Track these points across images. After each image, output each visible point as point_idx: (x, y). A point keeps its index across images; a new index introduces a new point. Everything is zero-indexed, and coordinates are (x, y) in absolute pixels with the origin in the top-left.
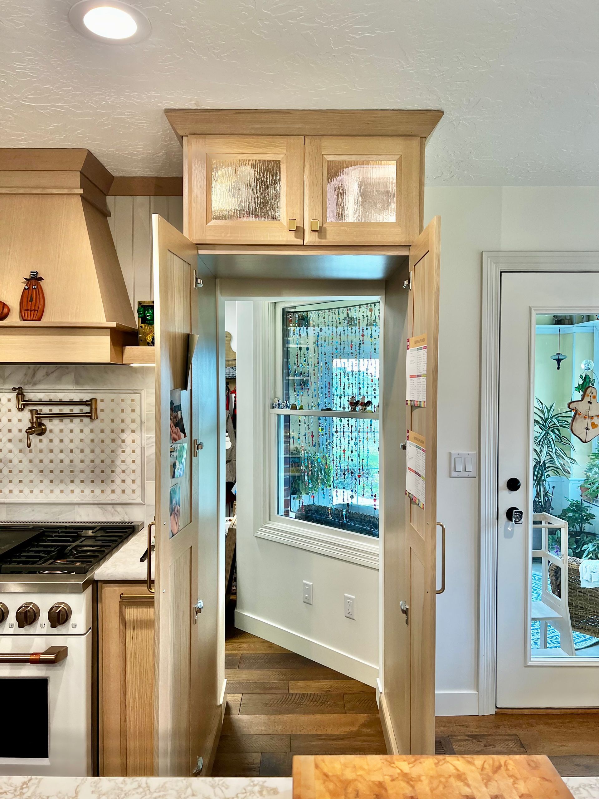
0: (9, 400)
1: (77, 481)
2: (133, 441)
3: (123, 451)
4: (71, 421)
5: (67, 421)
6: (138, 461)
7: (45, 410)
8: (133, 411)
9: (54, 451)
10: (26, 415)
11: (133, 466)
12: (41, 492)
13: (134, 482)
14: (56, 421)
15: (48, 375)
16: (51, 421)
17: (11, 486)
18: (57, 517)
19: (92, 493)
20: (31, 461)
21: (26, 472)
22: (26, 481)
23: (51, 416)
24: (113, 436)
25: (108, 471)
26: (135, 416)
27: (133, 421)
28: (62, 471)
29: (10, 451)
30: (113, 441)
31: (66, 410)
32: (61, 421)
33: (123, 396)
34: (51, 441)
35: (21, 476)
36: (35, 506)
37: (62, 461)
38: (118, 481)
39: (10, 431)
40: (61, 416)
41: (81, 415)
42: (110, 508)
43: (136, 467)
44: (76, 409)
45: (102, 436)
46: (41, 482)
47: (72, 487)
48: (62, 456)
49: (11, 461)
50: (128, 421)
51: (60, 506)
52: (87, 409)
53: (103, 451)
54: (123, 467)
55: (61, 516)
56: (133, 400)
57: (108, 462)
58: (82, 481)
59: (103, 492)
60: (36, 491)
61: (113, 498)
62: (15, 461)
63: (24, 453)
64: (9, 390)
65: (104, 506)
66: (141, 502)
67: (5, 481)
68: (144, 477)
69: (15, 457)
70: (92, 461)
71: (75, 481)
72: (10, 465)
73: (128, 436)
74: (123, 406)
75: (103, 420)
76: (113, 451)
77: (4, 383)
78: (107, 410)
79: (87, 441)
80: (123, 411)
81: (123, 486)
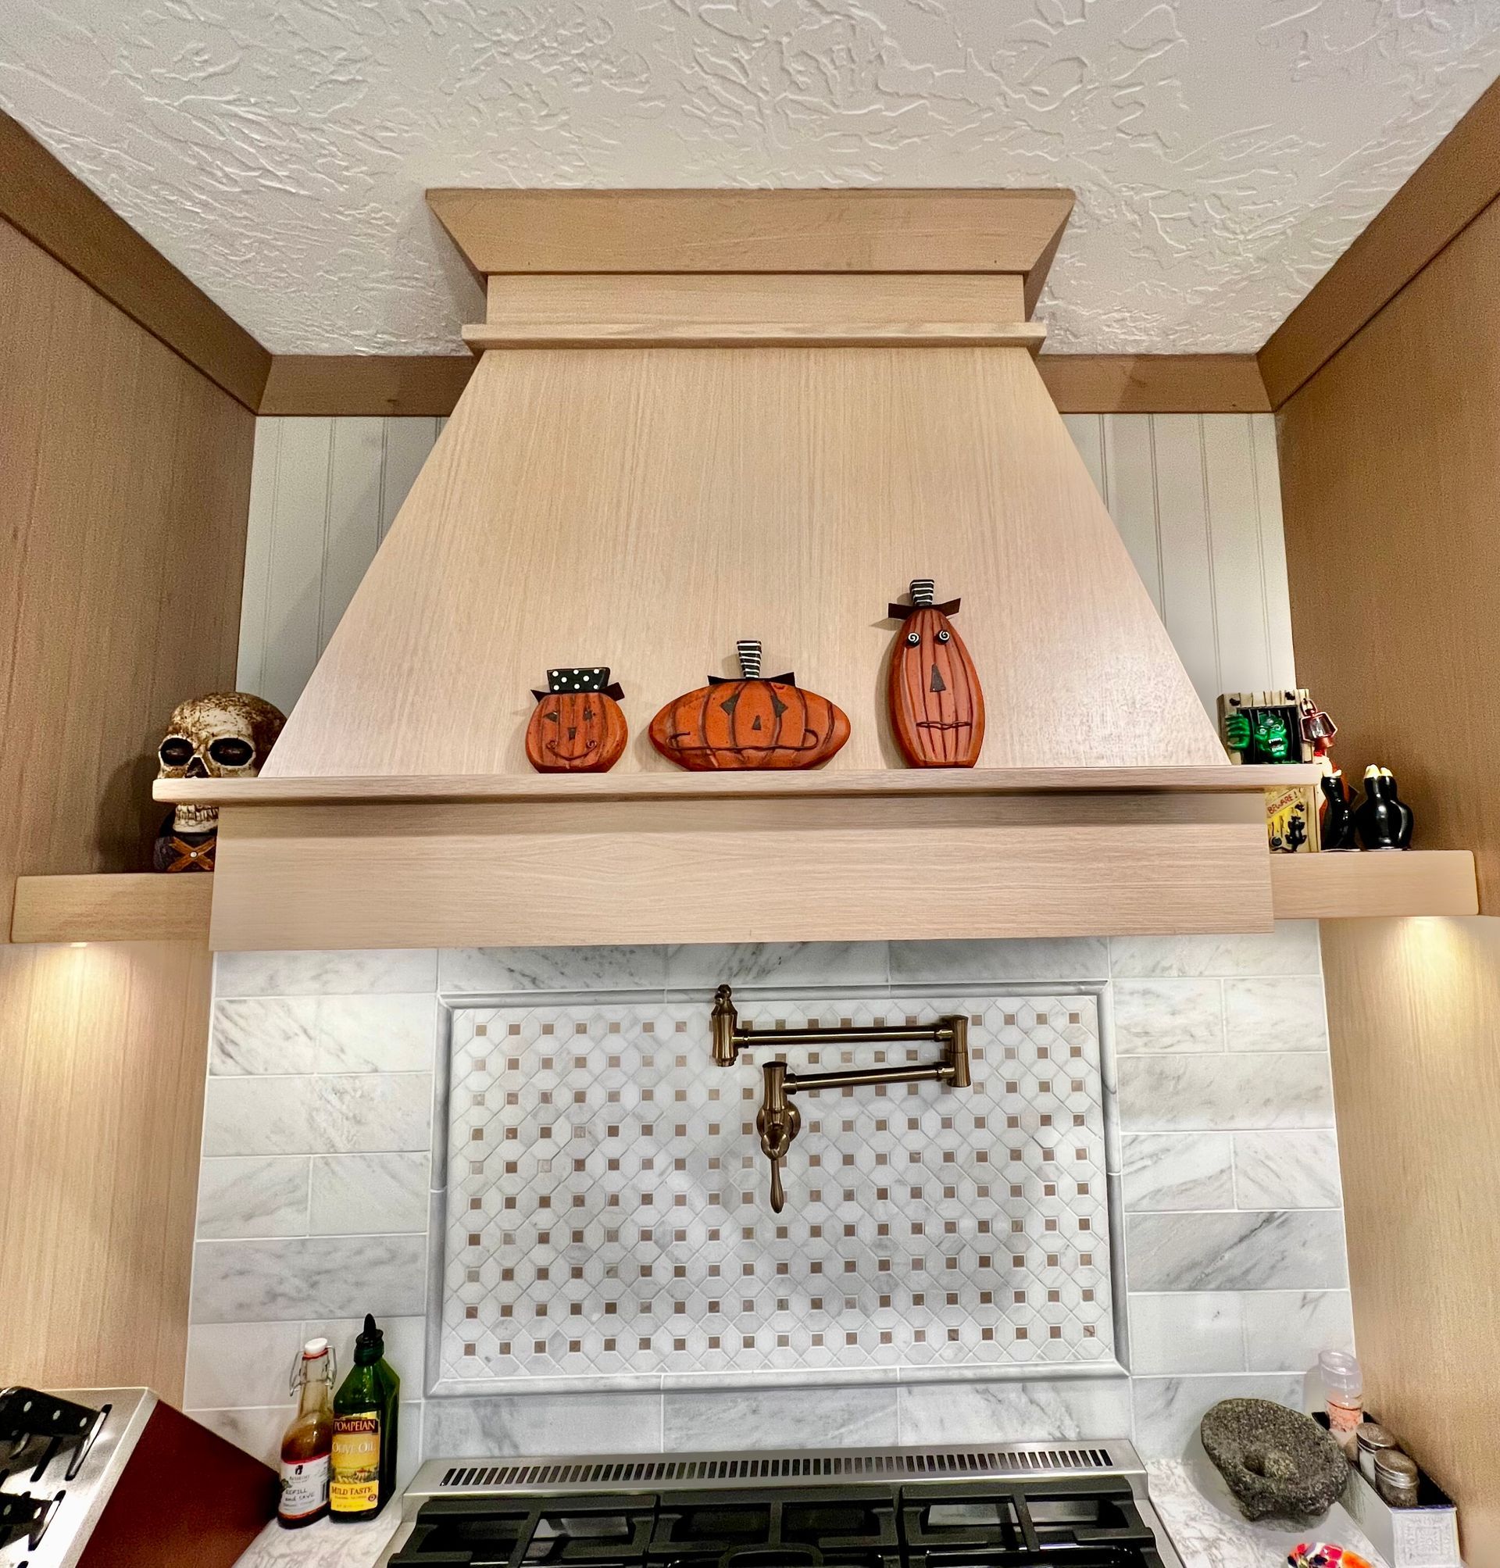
0: (680, 1027)
1: (903, 1298)
2: (1081, 1154)
3: (1050, 1190)
4: (881, 1093)
6: (1100, 1225)
7: (797, 1058)
8: (1076, 1052)
9: (824, 1196)
11: (1085, 1242)
12: (783, 1341)
13: (1088, 1295)
17: (680, 1325)
18: (837, 1433)
19: (954, 1339)
20: (748, 1233)
21: (731, 1271)
22: (731, 1304)
23: (817, 1078)
24: (1015, 1137)
25: (1002, 1260)
26: (1085, 1069)
27: (1078, 1086)
28: (850, 1266)
29: (680, 1200)
30: (1016, 1155)
31: (863, 1056)
32: (848, 1091)
33: (1042, 1004)
34: (815, 1161)
35: (714, 1287)
36: (761, 1396)
37: (850, 1230)
38: (1037, 1295)
39: (681, 1131)
40: (846, 1080)
41: (908, 1075)
42: (1012, 1392)
43: (1095, 1243)
44: (896, 1054)
45: (981, 1139)
46: (782, 1305)
47: (884, 1319)
48: (850, 1212)
49: (681, 1236)
50: (1061, 1086)
51: (844, 1392)
52: (930, 1052)
53: (984, 1192)
55: (852, 1427)
56: (1074, 1018)
57: (1001, 1226)
58: (918, 1300)
59: (987, 1334)
60: (765, 1339)
61: (1024, 1357)
62: (697, 1234)
63: (726, 1207)
64: (688, 994)
65: (993, 1387)
66: (1117, 1367)
67: (663, 1307)
68: (1126, 1275)
69: (696, 1220)
70: (951, 1227)
71: (894, 1300)
72: (680, 1250)
73: (1063, 1139)
74: (1042, 1036)
75: (982, 1085)
76: (1016, 1191)
77: (666, 973)
78: (995, 1054)
79: (933, 1157)
80: (1043, 1053)
81: (1055, 1313)
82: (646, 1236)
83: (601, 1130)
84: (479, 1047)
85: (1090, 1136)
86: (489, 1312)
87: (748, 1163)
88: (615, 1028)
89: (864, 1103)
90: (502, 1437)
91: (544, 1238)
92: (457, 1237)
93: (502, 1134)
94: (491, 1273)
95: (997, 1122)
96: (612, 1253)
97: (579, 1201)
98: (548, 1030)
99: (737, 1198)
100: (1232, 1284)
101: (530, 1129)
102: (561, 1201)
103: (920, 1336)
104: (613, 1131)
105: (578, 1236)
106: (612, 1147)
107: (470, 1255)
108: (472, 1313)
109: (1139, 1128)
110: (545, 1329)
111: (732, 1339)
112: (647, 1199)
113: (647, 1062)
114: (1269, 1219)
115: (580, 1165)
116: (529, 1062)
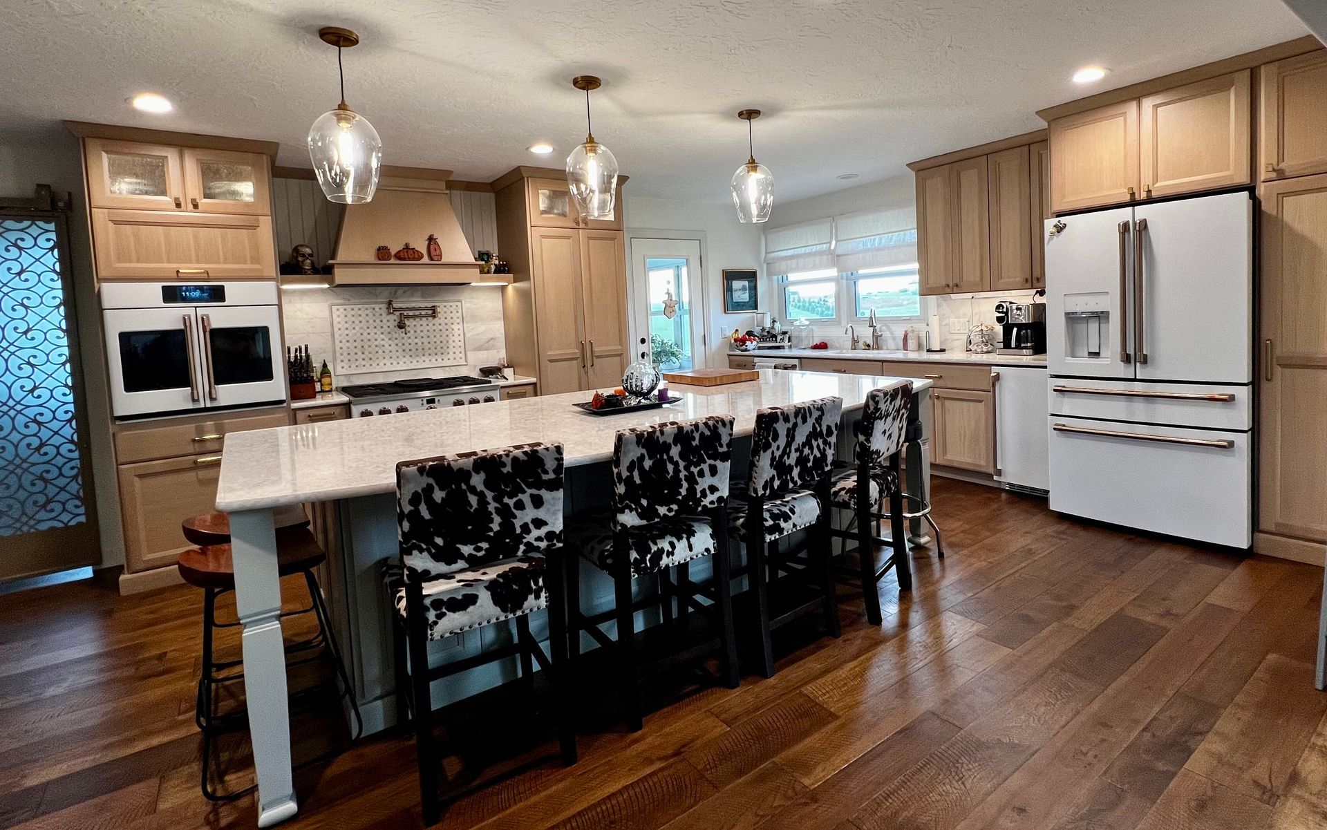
0: (380, 309)
1: (427, 355)
2: (459, 330)
3: (453, 336)
4: (421, 319)
5: (418, 319)
6: (462, 341)
7: (405, 313)
8: (457, 312)
9: (411, 338)
10: (395, 317)
11: (460, 344)
12: (405, 363)
13: (460, 353)
14: (411, 320)
15: (404, 292)
16: (408, 320)
17: (385, 361)
19: (437, 361)
20: (397, 345)
21: (394, 351)
22: (394, 357)
23: (408, 317)
24: (447, 327)
25: (445, 348)
26: (459, 315)
27: (458, 318)
28: (417, 350)
30: (447, 330)
31: (417, 313)
32: (415, 320)
33: (451, 304)
34: (409, 332)
35: (391, 354)
37: (416, 344)
38: (451, 353)
39: (382, 327)
40: (414, 317)
41: (427, 316)
42: (447, 368)
43: (462, 344)
44: (423, 313)
45: (440, 327)
46: (404, 357)
47: (424, 358)
48: (416, 341)
49: (384, 346)
50: (455, 318)
51: (417, 370)
52: (430, 312)
53: (441, 336)
54: (454, 344)
56: (457, 306)
57: (444, 342)
58: (430, 355)
59: (443, 360)
60: (401, 363)
61: (449, 363)
62: (387, 346)
63: (392, 341)
64: (382, 303)
65: (444, 368)
66: (466, 363)
67: (381, 358)
68: (467, 349)
69: (386, 343)
70: (435, 343)
72: (383, 348)
73: (455, 327)
74: (451, 309)
75: (440, 318)
76: (447, 336)
78: (442, 312)
79: (432, 331)
80: (451, 312)
81: (455, 356)
82: (376, 346)
83: (365, 328)
84: (338, 313)
85: (460, 326)
86: (346, 361)
88: (367, 309)
89: (418, 322)
90: (351, 382)
92: (338, 349)
93: (345, 329)
94: (345, 354)
95: (443, 324)
96: (370, 350)
97: (362, 341)
98: (353, 309)
99: (394, 339)
100: (486, 350)
101: (350, 328)
102: (358, 341)
103: (430, 360)
104: (368, 328)
105: (363, 347)
106: (368, 331)
107: (341, 351)
108: (342, 361)
109: (469, 325)
110: (357, 363)
111: (395, 363)
112: (376, 340)
113: (374, 315)
114: (492, 339)
115: (362, 334)
116: (349, 316)
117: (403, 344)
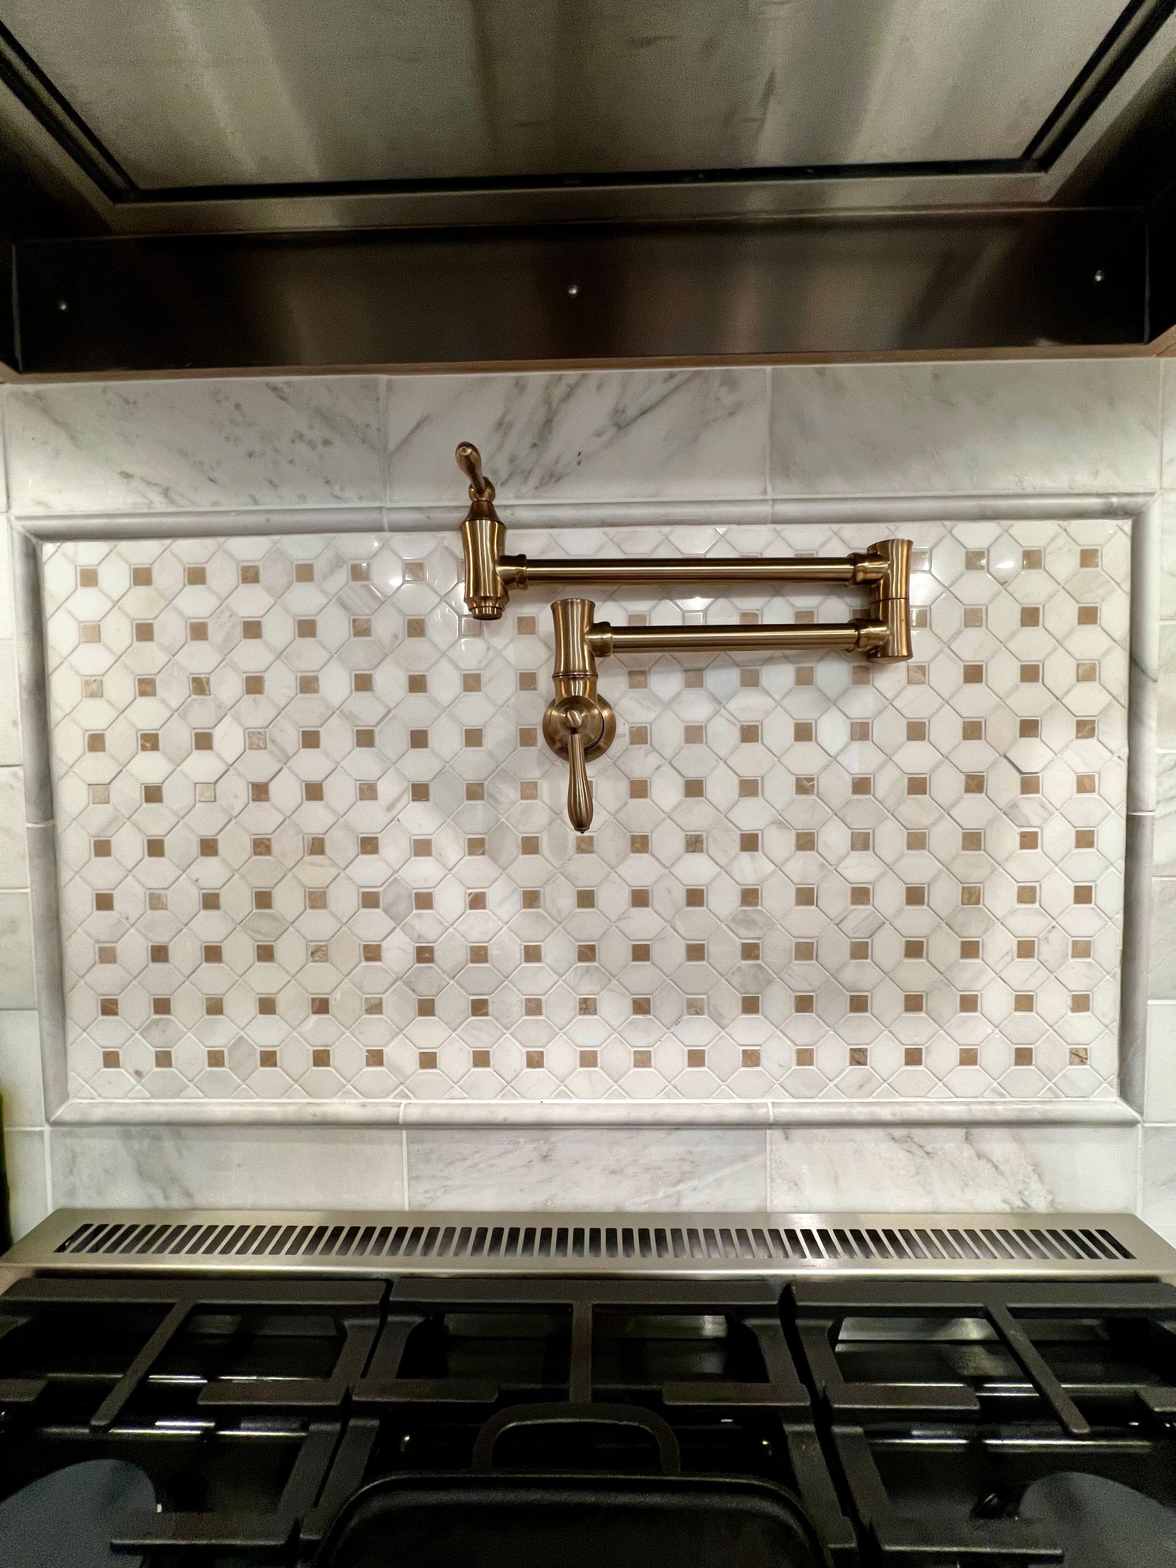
0: (414, 571)
1: (778, 1001)
2: (1085, 785)
3: (1029, 841)
4: (750, 680)
6: (1109, 896)
8: (1088, 616)
9: (654, 843)
10: (506, 649)
11: (1081, 922)
12: (588, 1059)
13: (1081, 1003)
14: (667, 681)
15: (621, 423)
16: (639, 679)
17: (427, 1033)
18: (671, 1190)
19: (859, 1063)
20: (531, 899)
21: (506, 954)
22: (507, 1002)
24: (974, 756)
25: (943, 948)
26: (1102, 645)
27: (1087, 673)
28: (696, 952)
30: (975, 784)
32: (695, 679)
33: (1032, 533)
34: (639, 789)
35: (479, 979)
36: (555, 1135)
37: (695, 897)
38: (995, 1001)
39: (419, 739)
42: (949, 1142)
43: (1098, 923)
45: (916, 758)
46: (587, 1007)
47: (749, 1031)
48: (696, 870)
49: (424, 901)
50: (1058, 672)
51: (684, 1134)
53: (917, 841)
54: (1026, 923)
55: (695, 1183)
56: (1088, 557)
57: (944, 896)
58: (804, 1004)
59: (913, 1057)
60: (560, 1056)
61: (969, 1093)
62: (450, 901)
63: (494, 860)
64: (425, 514)
65: (918, 1133)
66: (1125, 1111)
69: (448, 877)
70: (861, 895)
71: (765, 1003)
72: (425, 924)
73: (1055, 758)
74: (1031, 587)
75: (922, 669)
76: (973, 840)
77: (387, 478)
79: (835, 785)
80: (1030, 617)
81: (1025, 1028)
82: (370, 900)
83: (291, 739)
84: (87, 604)
85: (1102, 755)
86: (135, 1007)
87: (529, 791)
88: (305, 573)
89: (720, 697)
90: (169, 1181)
91: (211, 902)
92: (77, 897)
93: (133, 743)
94: (133, 951)
95: (945, 730)
96: (318, 925)
97: (262, 847)
98: (196, 576)
99: (512, 846)
101: (178, 735)
102: (234, 847)
103: (805, 1057)
104: (310, 739)
105: (263, 900)
106: (309, 765)
107: (101, 922)
108: (109, 1008)
110: (221, 1034)
111: (508, 1055)
112: (369, 845)
113: (361, 629)
115: (260, 792)
116: (169, 629)
117: (586, 899)
